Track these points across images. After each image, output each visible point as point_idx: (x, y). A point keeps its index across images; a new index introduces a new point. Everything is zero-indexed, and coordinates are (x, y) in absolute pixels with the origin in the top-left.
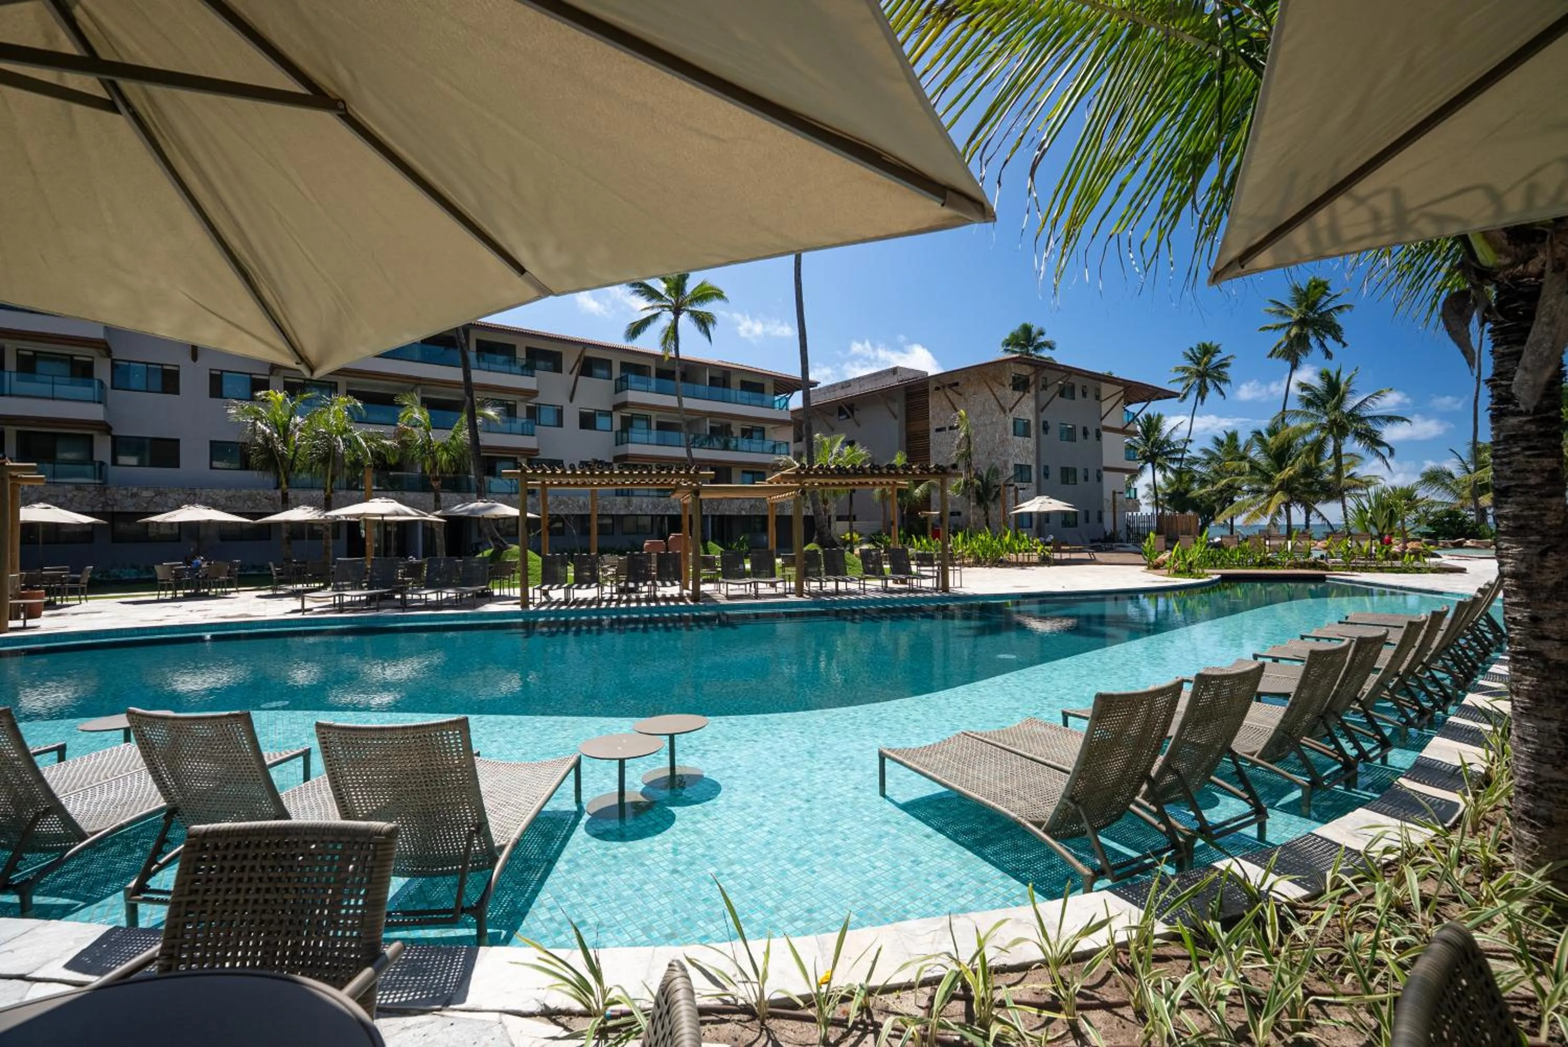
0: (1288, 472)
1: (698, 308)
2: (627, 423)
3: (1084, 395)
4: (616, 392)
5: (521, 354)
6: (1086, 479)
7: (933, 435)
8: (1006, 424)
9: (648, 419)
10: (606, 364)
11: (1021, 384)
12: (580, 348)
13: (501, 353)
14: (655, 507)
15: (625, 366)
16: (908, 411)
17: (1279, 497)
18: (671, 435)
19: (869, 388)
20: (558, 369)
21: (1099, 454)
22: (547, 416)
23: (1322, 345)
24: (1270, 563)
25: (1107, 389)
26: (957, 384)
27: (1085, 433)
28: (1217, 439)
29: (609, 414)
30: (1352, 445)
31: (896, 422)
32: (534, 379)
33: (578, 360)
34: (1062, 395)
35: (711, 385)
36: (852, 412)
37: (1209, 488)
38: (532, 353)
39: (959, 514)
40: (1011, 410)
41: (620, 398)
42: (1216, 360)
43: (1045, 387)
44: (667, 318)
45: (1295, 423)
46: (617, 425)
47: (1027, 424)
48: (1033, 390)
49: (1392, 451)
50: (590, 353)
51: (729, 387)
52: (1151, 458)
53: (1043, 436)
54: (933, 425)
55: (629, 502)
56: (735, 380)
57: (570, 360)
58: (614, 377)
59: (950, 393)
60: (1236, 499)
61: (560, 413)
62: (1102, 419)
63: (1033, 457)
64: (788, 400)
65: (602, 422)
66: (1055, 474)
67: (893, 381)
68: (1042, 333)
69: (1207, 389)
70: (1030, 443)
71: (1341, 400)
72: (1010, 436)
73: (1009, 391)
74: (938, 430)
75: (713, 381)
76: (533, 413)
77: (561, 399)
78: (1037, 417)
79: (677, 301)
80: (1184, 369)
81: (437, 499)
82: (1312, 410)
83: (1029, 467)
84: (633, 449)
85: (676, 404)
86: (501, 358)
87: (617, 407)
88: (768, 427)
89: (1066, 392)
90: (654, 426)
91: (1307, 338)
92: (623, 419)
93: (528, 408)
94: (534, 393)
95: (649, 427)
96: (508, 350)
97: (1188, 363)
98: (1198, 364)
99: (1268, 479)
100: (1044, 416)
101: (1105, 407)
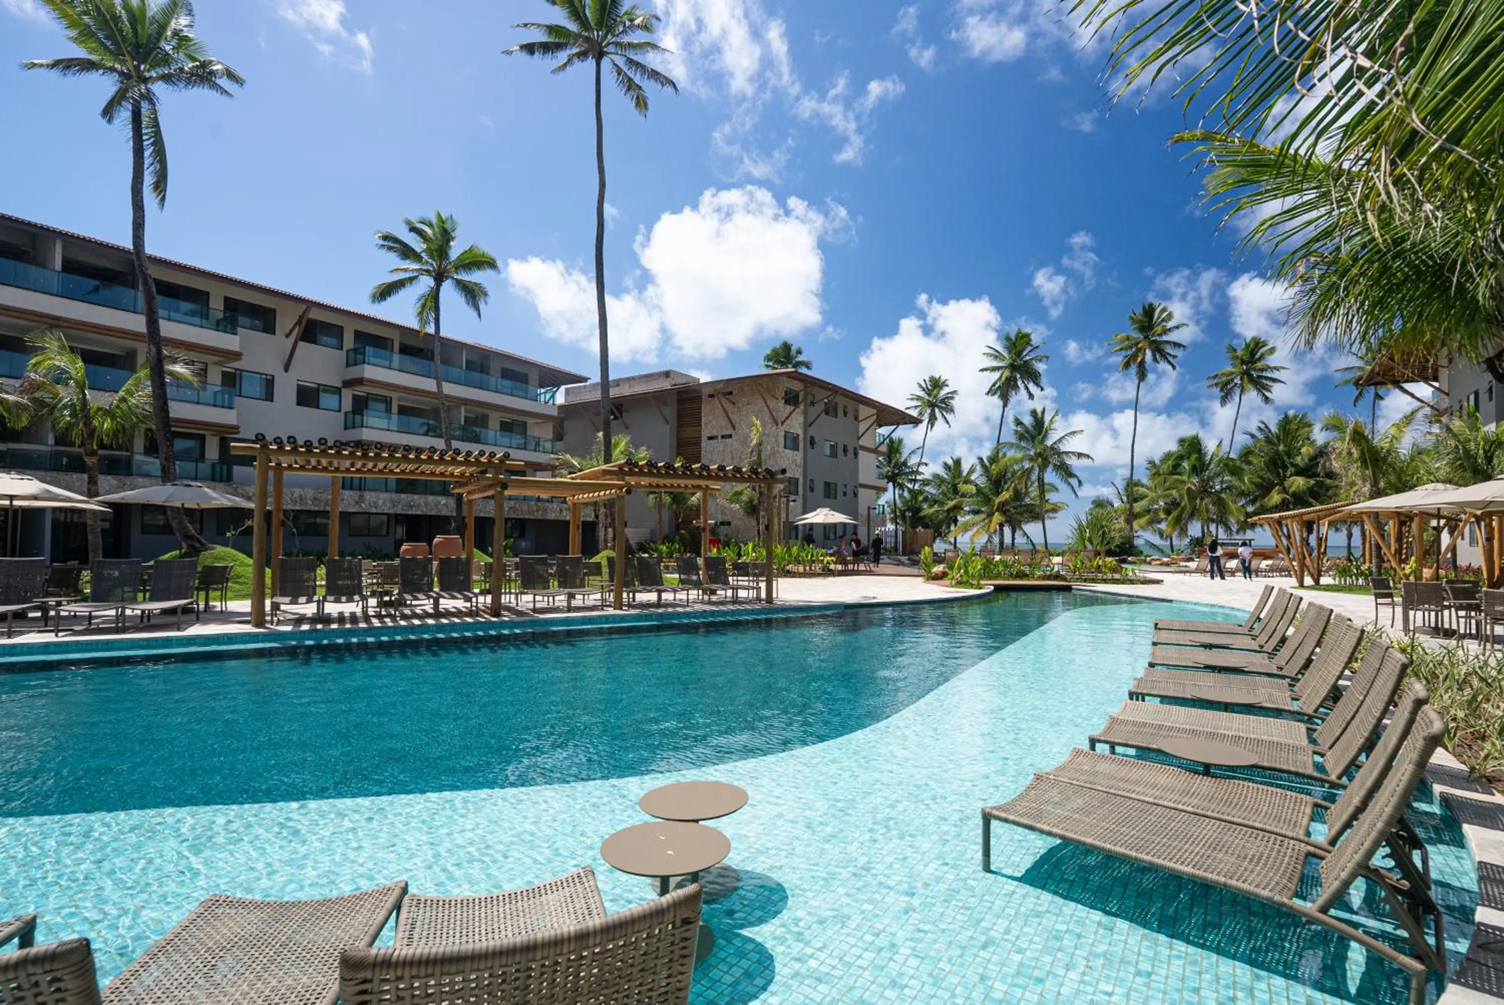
0: (1005, 495)
1: (464, 276)
2: (360, 405)
3: (845, 414)
4: (348, 365)
5: (217, 304)
6: (845, 494)
7: (704, 442)
8: (777, 437)
9: (387, 401)
10: (337, 332)
11: (791, 399)
12: (304, 307)
13: (186, 299)
14: (394, 504)
15: (359, 336)
16: (679, 416)
17: (997, 517)
18: (416, 421)
19: (639, 389)
20: (269, 328)
21: (856, 472)
22: (250, 386)
23: (1027, 388)
24: (1023, 576)
25: (864, 411)
26: (731, 393)
27: (845, 451)
28: (946, 464)
29: (338, 391)
30: (1050, 476)
31: (668, 427)
32: (236, 339)
33: (299, 323)
34: (827, 413)
35: (467, 368)
36: (621, 414)
37: (936, 508)
38: (231, 305)
39: (729, 524)
40: (782, 423)
41: (354, 373)
42: (943, 393)
43: (813, 404)
44: (426, 283)
45: (1011, 453)
46: (347, 405)
47: (796, 439)
48: (802, 406)
49: (1080, 483)
50: (314, 315)
51: (488, 373)
52: (892, 478)
53: (810, 451)
54: (705, 433)
55: (361, 496)
56: (495, 366)
57: (286, 321)
58: (345, 348)
59: (724, 400)
60: (959, 518)
61: (269, 384)
62: (859, 438)
63: (801, 470)
64: (554, 393)
65: (327, 400)
66: (820, 488)
67: (666, 385)
68: (799, 352)
69: (936, 419)
70: (798, 456)
71: (1045, 437)
72: (781, 449)
73: (781, 404)
74: (710, 438)
75: (470, 366)
76: (231, 380)
77: (273, 367)
78: (805, 432)
79: (440, 267)
80: (919, 398)
81: (92, 481)
82: (1023, 444)
83: (797, 480)
84: (367, 435)
85: (434, 389)
86: (186, 306)
87: (348, 384)
88: (530, 421)
89: (830, 410)
90: (395, 409)
91: (1015, 380)
92: (356, 398)
93: (224, 374)
94: (237, 356)
95: (389, 411)
96: (199, 297)
97: (922, 394)
98: (929, 395)
99: (988, 501)
100: (811, 432)
101: (862, 427)
